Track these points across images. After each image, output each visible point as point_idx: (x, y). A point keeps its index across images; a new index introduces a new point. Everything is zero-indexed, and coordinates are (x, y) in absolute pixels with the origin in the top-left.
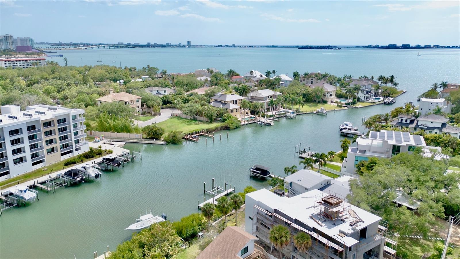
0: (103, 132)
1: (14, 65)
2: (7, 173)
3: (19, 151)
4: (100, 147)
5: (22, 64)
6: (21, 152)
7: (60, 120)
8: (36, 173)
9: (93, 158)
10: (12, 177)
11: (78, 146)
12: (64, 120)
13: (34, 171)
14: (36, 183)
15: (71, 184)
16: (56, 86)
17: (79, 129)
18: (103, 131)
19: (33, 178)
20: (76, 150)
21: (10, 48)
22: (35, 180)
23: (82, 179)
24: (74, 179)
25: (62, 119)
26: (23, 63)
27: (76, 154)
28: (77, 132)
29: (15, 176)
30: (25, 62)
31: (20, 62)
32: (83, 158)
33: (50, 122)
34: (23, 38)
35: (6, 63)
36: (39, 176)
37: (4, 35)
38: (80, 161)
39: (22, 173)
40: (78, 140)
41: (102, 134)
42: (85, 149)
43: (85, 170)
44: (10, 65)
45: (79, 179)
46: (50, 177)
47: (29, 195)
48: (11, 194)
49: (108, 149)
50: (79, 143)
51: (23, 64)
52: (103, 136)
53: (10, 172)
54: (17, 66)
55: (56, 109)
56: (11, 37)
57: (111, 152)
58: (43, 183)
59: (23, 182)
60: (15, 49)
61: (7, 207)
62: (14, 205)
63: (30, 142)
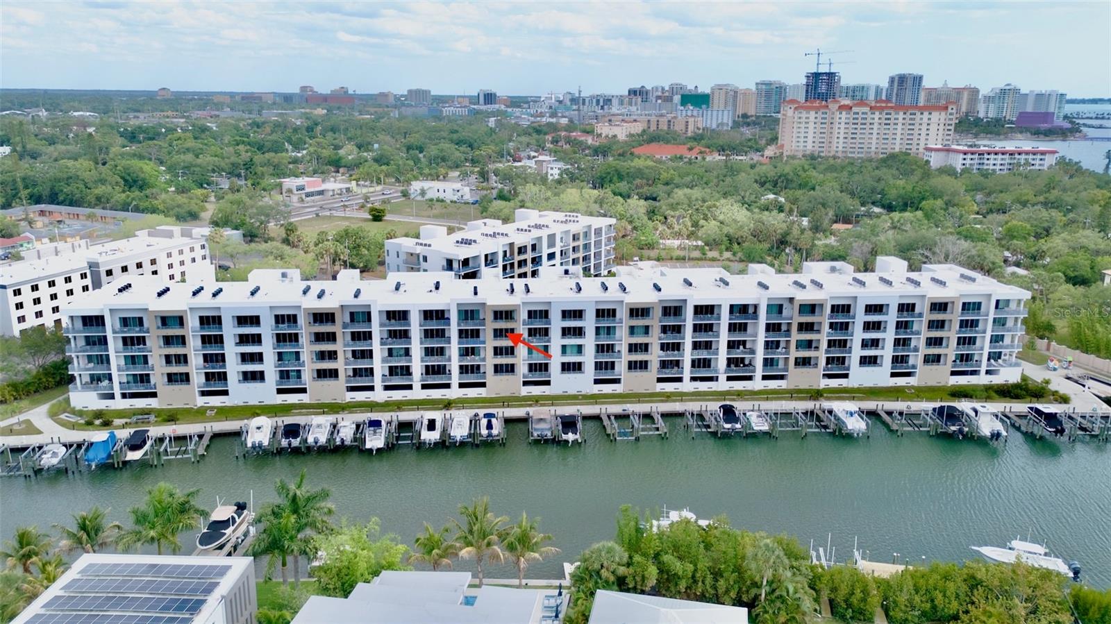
0: (1078, 351)
1: (981, 162)
2: (846, 376)
3: (875, 343)
4: (1047, 382)
5: (999, 162)
6: (877, 346)
7: (969, 303)
8: (890, 392)
9: (1014, 400)
10: (850, 386)
11: (994, 366)
12: (978, 306)
13: (891, 387)
14: (880, 407)
15: (936, 432)
16: (1035, 223)
17: (1008, 331)
18: (1077, 348)
19: (882, 399)
20: (988, 372)
21: (1005, 117)
22: (880, 403)
23: (961, 431)
24: (946, 425)
25: (974, 303)
26: (1002, 159)
27: (982, 379)
28: (1003, 336)
29: (856, 386)
30: (1007, 156)
31: (996, 157)
32: (993, 394)
33: (946, 304)
34: (1043, 92)
35: (965, 157)
36: (893, 399)
37: (1002, 86)
38: (984, 396)
39: (868, 383)
40: (1000, 353)
41: (1072, 355)
42: (1009, 375)
43: (976, 416)
44: (972, 162)
45: (953, 428)
46: (908, 407)
47: (856, 425)
48: (830, 412)
49: (1062, 392)
50: (1000, 361)
51: (1003, 162)
52: (1070, 359)
53: (850, 376)
54: (987, 165)
55: (974, 280)
56: (1016, 91)
57: (1065, 400)
58: (890, 413)
59: (862, 400)
60: (1014, 119)
61: (817, 430)
62: (828, 430)
63: (897, 333)
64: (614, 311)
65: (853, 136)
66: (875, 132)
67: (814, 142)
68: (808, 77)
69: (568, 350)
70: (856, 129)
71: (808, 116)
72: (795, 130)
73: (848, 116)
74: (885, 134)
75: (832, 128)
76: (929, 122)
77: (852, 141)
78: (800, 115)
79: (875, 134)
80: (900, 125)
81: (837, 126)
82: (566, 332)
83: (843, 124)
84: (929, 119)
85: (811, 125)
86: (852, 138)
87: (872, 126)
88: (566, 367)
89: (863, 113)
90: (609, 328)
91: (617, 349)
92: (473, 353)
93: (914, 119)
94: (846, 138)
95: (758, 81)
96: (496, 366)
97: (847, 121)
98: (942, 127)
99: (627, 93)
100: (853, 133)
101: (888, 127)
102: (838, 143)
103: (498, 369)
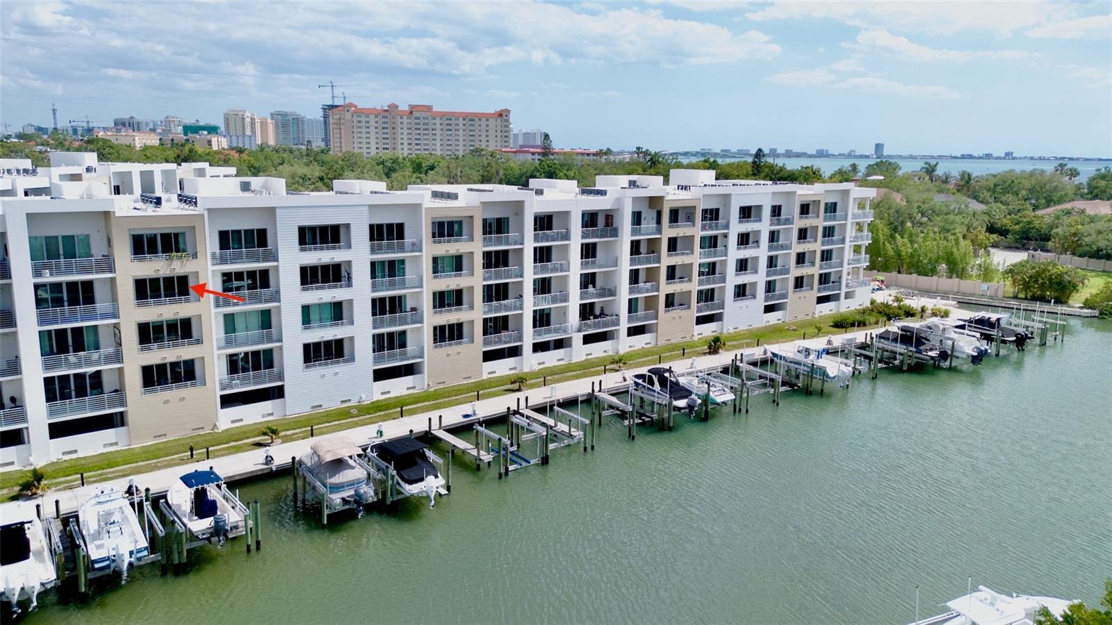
52: (881, 278)
64: (400, 227)
65: (418, 142)
66: (438, 137)
67: (377, 148)
68: (324, 109)
69: (314, 315)
70: (419, 134)
71: (367, 119)
72: (355, 135)
73: (409, 121)
74: (448, 140)
75: (394, 133)
76: (487, 128)
77: (417, 147)
78: (359, 119)
79: (438, 140)
80: (461, 131)
81: (400, 131)
82: (310, 276)
83: (405, 129)
84: (487, 126)
85: (373, 130)
86: (417, 144)
87: (434, 132)
88: (313, 353)
89: (424, 118)
90: (392, 263)
91: (409, 304)
92: (79, 347)
93: (473, 125)
94: (410, 144)
95: (273, 112)
96: (147, 371)
97: (409, 126)
98: (499, 134)
99: (113, 125)
100: (416, 139)
101: (450, 133)
102: (403, 149)
103: (154, 377)
